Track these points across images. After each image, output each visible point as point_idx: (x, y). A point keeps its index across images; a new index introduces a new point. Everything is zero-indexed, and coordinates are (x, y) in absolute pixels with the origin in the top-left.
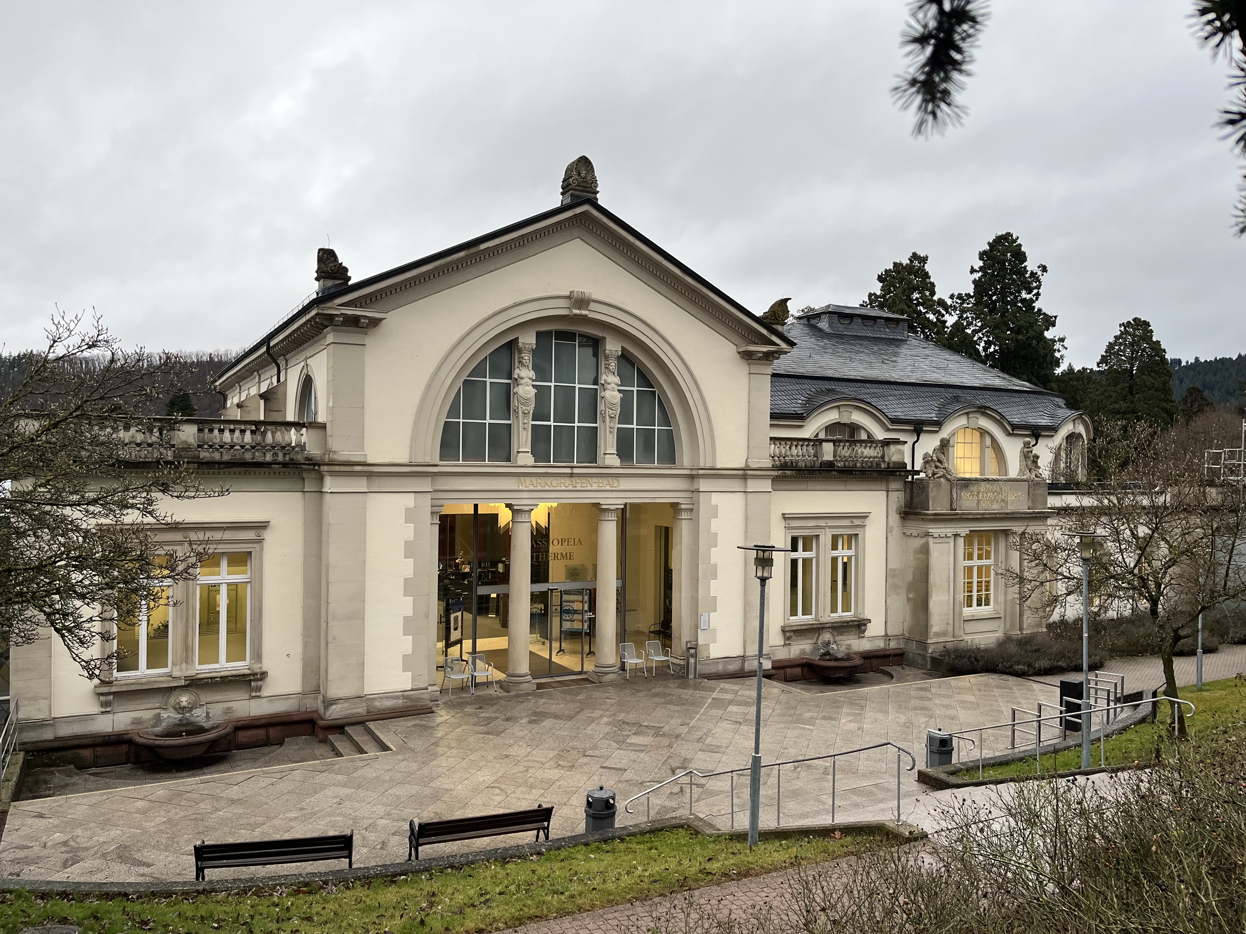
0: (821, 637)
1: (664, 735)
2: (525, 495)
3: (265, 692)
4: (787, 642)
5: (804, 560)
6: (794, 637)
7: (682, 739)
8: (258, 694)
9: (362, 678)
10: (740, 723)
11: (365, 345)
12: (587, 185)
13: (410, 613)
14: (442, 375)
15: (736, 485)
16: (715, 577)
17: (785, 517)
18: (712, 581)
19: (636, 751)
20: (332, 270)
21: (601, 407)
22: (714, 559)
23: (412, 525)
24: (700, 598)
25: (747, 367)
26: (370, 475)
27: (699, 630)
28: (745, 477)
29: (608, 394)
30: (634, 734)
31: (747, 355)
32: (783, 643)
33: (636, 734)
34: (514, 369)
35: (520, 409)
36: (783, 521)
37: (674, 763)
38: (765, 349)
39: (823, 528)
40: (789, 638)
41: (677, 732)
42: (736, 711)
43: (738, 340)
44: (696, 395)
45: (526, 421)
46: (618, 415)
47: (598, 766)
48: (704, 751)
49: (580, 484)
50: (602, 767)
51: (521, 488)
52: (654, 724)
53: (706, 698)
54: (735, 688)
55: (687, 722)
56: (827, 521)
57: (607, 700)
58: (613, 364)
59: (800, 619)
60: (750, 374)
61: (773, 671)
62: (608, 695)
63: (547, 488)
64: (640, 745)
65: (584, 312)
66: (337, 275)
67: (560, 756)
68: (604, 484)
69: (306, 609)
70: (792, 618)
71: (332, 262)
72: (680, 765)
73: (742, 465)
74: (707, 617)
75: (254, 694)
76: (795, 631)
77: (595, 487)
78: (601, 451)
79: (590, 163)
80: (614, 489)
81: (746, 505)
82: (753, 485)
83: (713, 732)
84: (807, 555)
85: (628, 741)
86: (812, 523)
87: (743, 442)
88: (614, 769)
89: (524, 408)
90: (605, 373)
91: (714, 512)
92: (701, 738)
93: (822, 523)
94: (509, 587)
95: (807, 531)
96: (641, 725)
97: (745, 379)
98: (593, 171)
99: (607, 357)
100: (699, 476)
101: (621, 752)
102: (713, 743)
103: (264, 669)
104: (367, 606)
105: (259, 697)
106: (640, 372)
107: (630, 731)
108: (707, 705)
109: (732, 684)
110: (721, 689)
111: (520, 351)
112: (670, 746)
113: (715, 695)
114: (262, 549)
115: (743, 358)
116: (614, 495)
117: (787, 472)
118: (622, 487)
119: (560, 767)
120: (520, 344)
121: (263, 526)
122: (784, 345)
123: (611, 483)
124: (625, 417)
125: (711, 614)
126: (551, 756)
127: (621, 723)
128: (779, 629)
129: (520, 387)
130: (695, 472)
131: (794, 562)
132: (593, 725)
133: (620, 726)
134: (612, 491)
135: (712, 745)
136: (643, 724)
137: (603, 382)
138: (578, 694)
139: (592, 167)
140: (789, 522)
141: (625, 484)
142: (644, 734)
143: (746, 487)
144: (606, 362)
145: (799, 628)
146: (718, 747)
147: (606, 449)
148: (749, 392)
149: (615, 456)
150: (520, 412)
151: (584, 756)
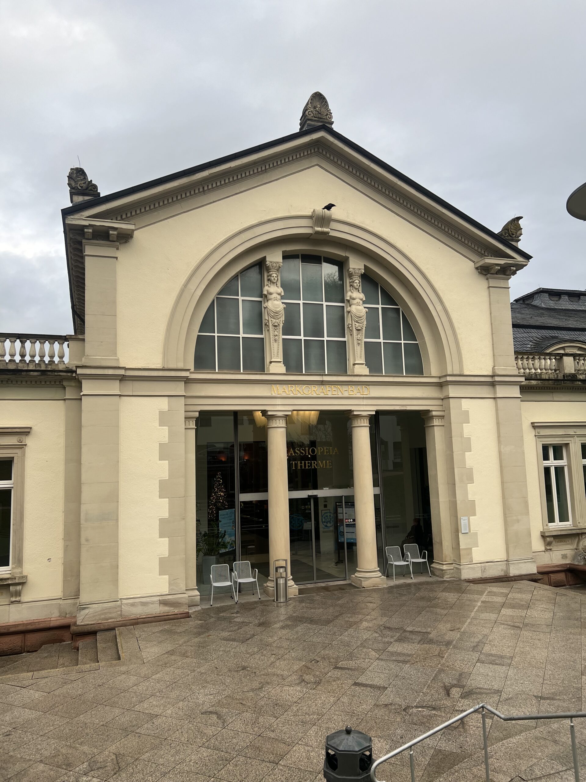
0: (581, 543)
1: (431, 641)
2: (279, 402)
3: (25, 597)
4: (548, 548)
5: (556, 468)
6: (554, 543)
7: (455, 647)
8: (17, 599)
9: (115, 581)
10: (521, 629)
11: (117, 258)
12: (322, 117)
13: (166, 515)
14: (192, 286)
15: (485, 391)
16: (471, 480)
17: (534, 426)
18: (469, 485)
19: (399, 661)
20: (82, 187)
21: (348, 321)
22: (469, 463)
23: (167, 428)
24: (458, 502)
25: (486, 282)
26: (122, 379)
27: (460, 534)
28: (493, 384)
29: (354, 309)
30: (396, 641)
31: (485, 270)
32: (543, 549)
33: (399, 640)
34: (264, 286)
35: (270, 322)
36: (533, 430)
37: (448, 680)
38: (502, 261)
39: (572, 436)
40: (549, 544)
41: (447, 638)
42: (511, 614)
43: (475, 258)
44: (439, 308)
45: (276, 333)
46: (364, 328)
47: (350, 682)
48: (483, 662)
49: (330, 391)
50: (356, 684)
51: (274, 395)
52: (419, 629)
53: (475, 601)
54: (505, 591)
55: (458, 626)
56: (575, 430)
57: (369, 604)
58: (357, 282)
59: (557, 525)
60: (489, 287)
61: (540, 576)
62: (370, 599)
63: (299, 395)
64: (404, 655)
65: (325, 230)
66: (87, 191)
67: (307, 669)
68: (354, 391)
69: (67, 512)
70: (550, 524)
71: (82, 180)
72: (455, 682)
73: (490, 373)
74: (467, 521)
75: (13, 599)
76: (555, 537)
77: (346, 394)
78: (350, 362)
79: (324, 98)
80: (365, 396)
81: (497, 410)
82: (501, 391)
83: (490, 638)
84: (559, 463)
85: (390, 649)
86: (561, 432)
87: (488, 351)
88: (371, 686)
89: (274, 321)
90: (351, 291)
91: (466, 417)
92: (477, 646)
93: (571, 432)
94: (268, 494)
95: (557, 439)
96: (405, 631)
97: (485, 293)
98: (327, 105)
99: (351, 276)
100: (448, 383)
101: (382, 663)
102: (493, 652)
103: (25, 574)
104: (121, 509)
105: (19, 602)
106: (384, 292)
107: (392, 637)
108: (476, 608)
109: (500, 587)
110: (489, 592)
111: (268, 270)
112: (440, 655)
113: (484, 598)
114: (24, 454)
115: (480, 273)
116: (365, 402)
117: (533, 381)
118: (372, 395)
119: (303, 684)
120: (268, 263)
121: (25, 432)
122: (519, 259)
123: (361, 392)
124: (372, 331)
125: (471, 517)
126: (296, 667)
127: (382, 628)
128: (539, 534)
129: (270, 302)
130: (443, 380)
131: (547, 470)
132: (351, 631)
133: (381, 631)
134: (363, 398)
135: (491, 655)
136: (408, 629)
137: (348, 298)
138: (339, 599)
139: (326, 102)
140: (539, 430)
141: (375, 392)
142: (409, 642)
143: (495, 393)
144: (351, 281)
145: (559, 533)
146: (502, 657)
147: (355, 360)
148: (490, 304)
149: (364, 366)
150: (271, 325)
151: (336, 668)
